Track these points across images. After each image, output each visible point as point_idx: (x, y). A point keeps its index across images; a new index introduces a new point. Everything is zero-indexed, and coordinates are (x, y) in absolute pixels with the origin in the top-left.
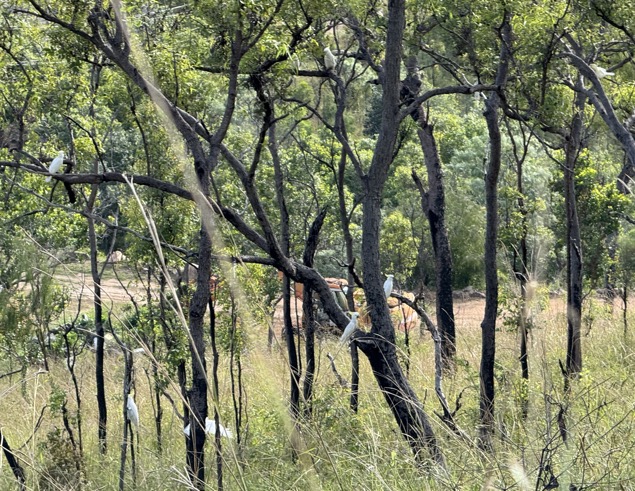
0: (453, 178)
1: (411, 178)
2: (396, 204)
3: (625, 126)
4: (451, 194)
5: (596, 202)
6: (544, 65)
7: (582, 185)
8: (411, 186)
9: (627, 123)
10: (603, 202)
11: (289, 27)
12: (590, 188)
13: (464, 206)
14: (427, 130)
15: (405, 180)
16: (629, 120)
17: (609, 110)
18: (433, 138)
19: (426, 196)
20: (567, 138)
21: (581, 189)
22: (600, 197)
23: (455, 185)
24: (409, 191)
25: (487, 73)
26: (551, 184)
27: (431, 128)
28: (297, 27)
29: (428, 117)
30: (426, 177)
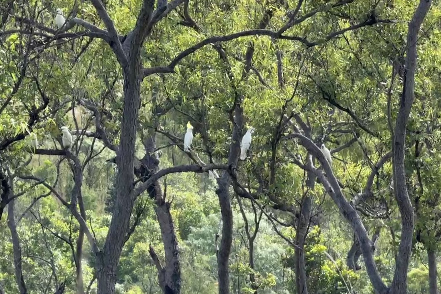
0: (191, 254)
1: (149, 254)
2: (135, 280)
3: (352, 205)
4: (189, 270)
5: (327, 277)
6: (273, 145)
7: (313, 261)
8: (149, 262)
9: (353, 201)
10: (333, 278)
11: (26, 107)
12: (320, 264)
13: (200, 281)
14: (165, 207)
15: (144, 257)
16: (356, 198)
17: (336, 188)
18: (170, 215)
19: (162, 272)
20: (297, 216)
21: (312, 265)
22: (330, 273)
23: (193, 261)
24: (147, 267)
25: (218, 152)
26: (283, 260)
27: (168, 206)
28: (34, 107)
29: (165, 195)
30: (163, 254)
